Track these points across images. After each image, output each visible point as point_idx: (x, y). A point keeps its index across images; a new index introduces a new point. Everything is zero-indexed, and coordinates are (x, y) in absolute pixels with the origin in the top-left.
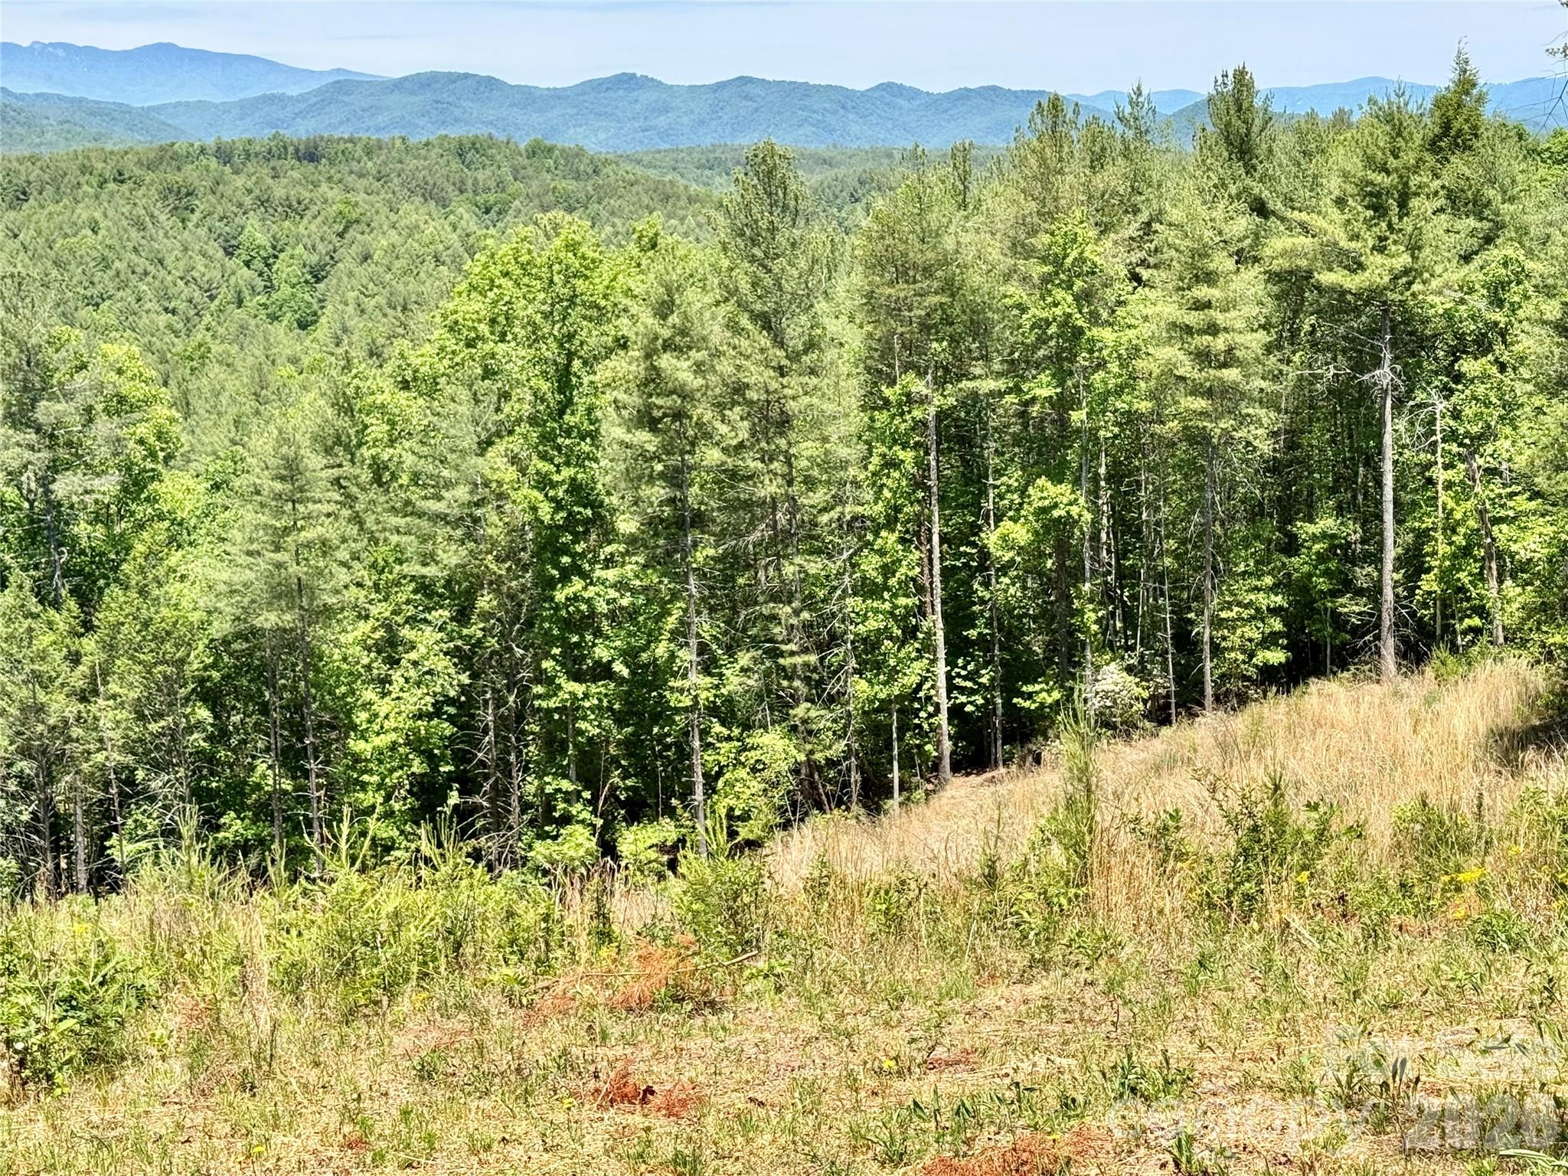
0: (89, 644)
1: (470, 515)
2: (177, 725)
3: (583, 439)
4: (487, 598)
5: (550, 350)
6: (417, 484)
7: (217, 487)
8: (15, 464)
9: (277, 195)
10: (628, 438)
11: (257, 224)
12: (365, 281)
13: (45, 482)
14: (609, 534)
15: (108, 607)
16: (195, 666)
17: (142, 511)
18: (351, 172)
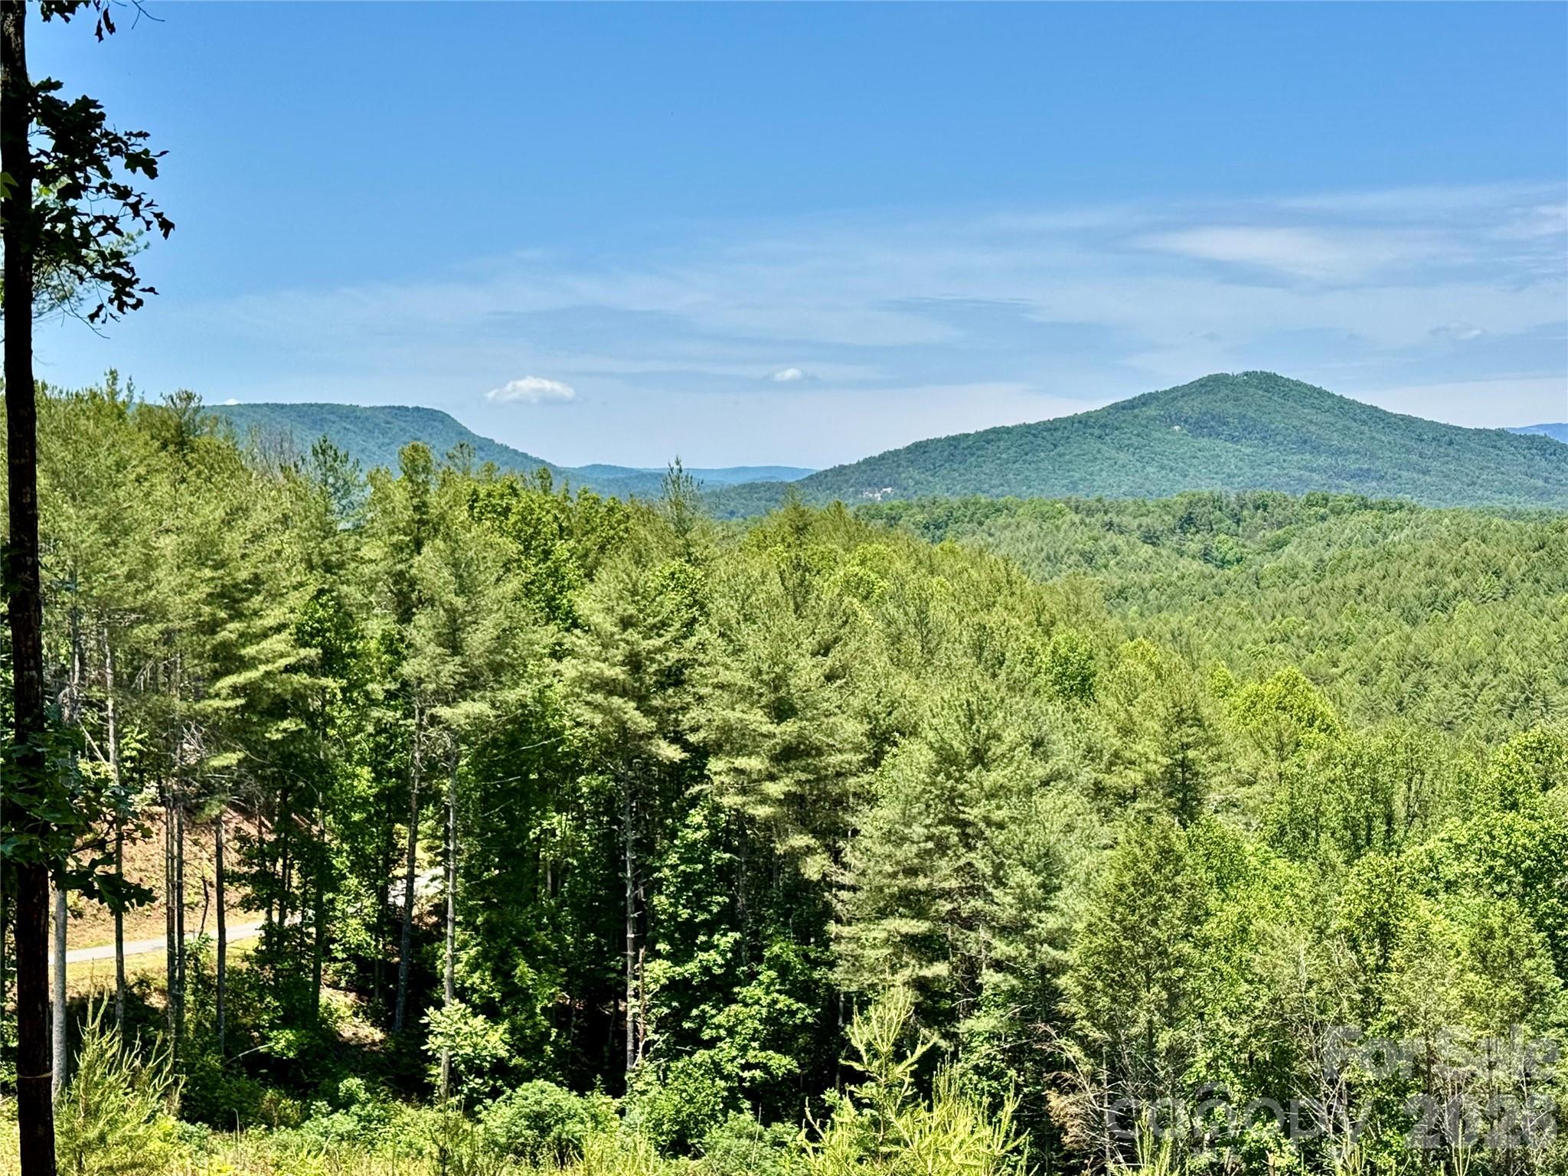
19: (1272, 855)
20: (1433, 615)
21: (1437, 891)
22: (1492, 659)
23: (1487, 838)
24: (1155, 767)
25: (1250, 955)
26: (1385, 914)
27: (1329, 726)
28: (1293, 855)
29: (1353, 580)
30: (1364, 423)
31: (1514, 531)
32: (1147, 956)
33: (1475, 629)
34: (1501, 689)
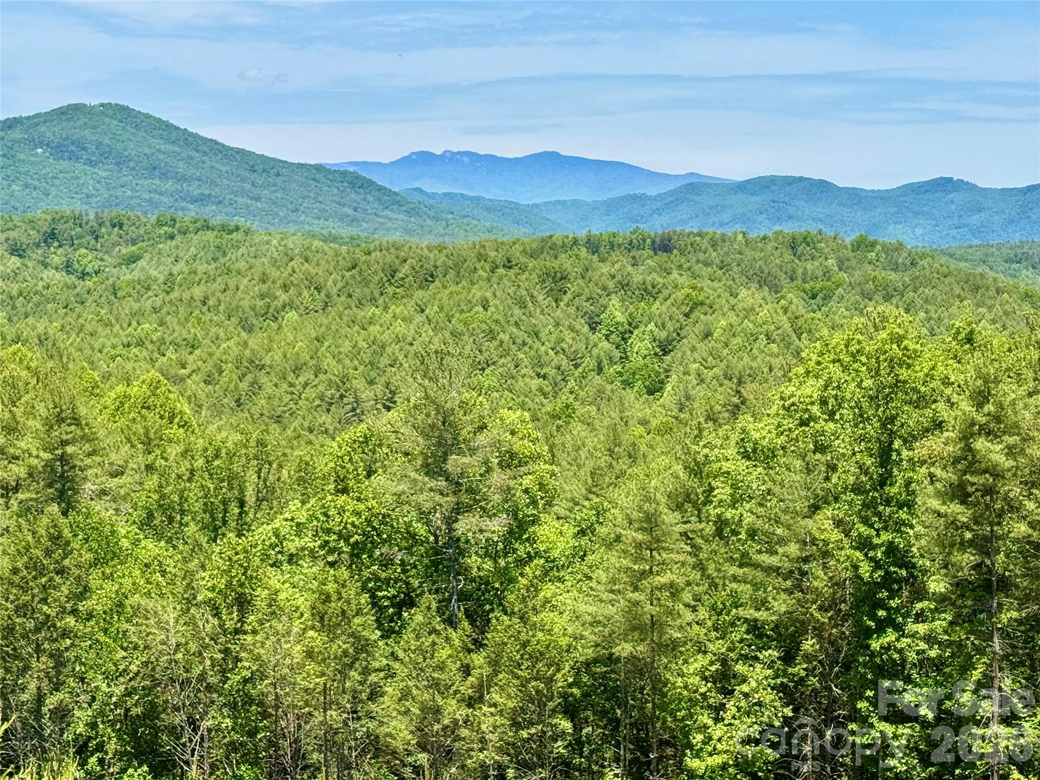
0: (478, 659)
1: (799, 569)
2: (544, 733)
3: (901, 508)
4: (810, 642)
5: (872, 429)
6: (753, 540)
7: (582, 533)
8: (427, 506)
9: (636, 280)
10: (943, 509)
11: (617, 305)
12: (705, 355)
13: (450, 521)
14: (920, 593)
15: (495, 629)
16: (560, 684)
17: (522, 550)
18: (698, 261)
19: (141, 537)
20: (265, 324)
21: (281, 563)
22: (314, 362)
23: (322, 518)
24: (36, 461)
25: (126, 626)
26: (242, 585)
27: (186, 423)
28: (159, 536)
29: (198, 292)
30: (205, 153)
31: (330, 253)
32: (37, 630)
33: (300, 336)
34: (321, 388)
